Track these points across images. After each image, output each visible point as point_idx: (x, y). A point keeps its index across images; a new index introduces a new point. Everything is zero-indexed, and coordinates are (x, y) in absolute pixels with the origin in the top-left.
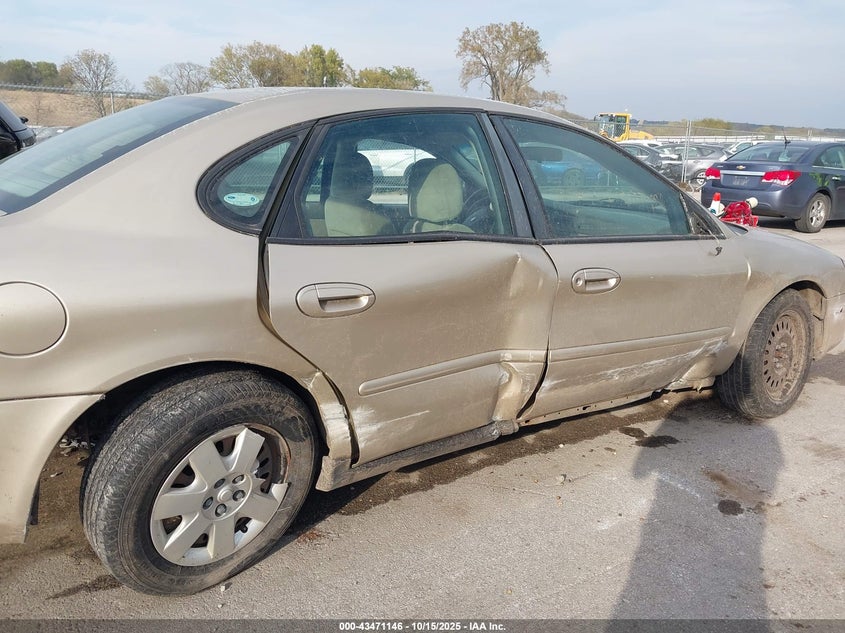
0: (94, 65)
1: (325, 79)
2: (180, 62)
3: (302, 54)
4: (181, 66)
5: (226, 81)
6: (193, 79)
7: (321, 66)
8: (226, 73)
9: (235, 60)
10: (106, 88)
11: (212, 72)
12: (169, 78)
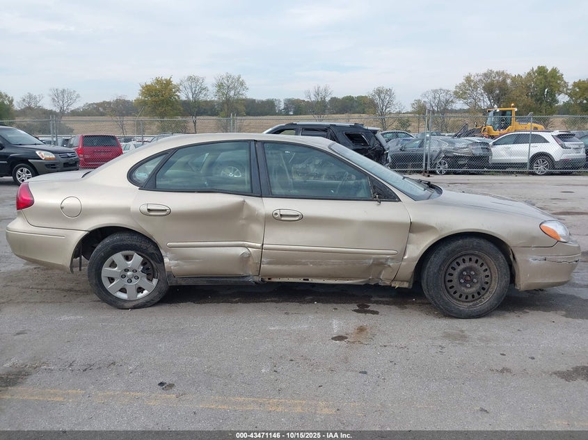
0: (382, 95)
1: (546, 90)
2: (435, 89)
3: (529, 74)
4: (435, 91)
5: (465, 99)
6: (442, 98)
7: (543, 81)
8: (465, 93)
9: (472, 84)
10: (388, 109)
11: (456, 93)
12: (426, 100)
